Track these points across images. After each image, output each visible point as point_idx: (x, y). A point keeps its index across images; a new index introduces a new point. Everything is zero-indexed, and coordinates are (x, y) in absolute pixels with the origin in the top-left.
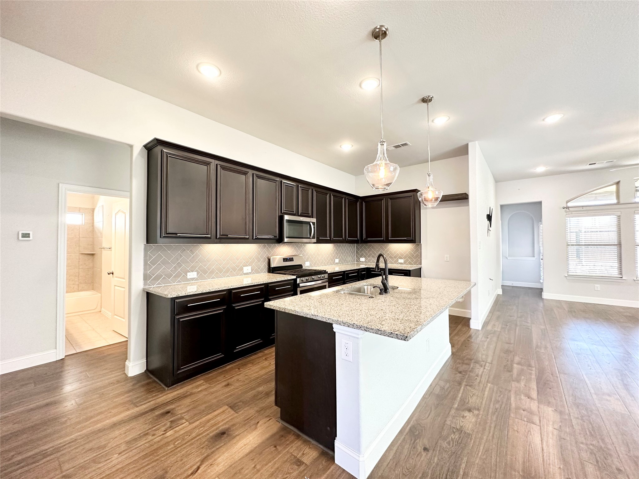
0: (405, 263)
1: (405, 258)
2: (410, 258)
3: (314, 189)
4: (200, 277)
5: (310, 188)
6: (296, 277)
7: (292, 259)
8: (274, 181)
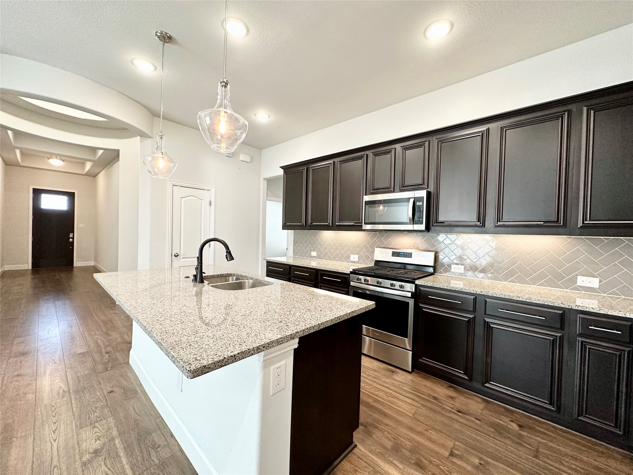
3: (436, 139)
4: (319, 257)
5: (426, 141)
6: (349, 273)
7: (409, 255)
8: (360, 158)
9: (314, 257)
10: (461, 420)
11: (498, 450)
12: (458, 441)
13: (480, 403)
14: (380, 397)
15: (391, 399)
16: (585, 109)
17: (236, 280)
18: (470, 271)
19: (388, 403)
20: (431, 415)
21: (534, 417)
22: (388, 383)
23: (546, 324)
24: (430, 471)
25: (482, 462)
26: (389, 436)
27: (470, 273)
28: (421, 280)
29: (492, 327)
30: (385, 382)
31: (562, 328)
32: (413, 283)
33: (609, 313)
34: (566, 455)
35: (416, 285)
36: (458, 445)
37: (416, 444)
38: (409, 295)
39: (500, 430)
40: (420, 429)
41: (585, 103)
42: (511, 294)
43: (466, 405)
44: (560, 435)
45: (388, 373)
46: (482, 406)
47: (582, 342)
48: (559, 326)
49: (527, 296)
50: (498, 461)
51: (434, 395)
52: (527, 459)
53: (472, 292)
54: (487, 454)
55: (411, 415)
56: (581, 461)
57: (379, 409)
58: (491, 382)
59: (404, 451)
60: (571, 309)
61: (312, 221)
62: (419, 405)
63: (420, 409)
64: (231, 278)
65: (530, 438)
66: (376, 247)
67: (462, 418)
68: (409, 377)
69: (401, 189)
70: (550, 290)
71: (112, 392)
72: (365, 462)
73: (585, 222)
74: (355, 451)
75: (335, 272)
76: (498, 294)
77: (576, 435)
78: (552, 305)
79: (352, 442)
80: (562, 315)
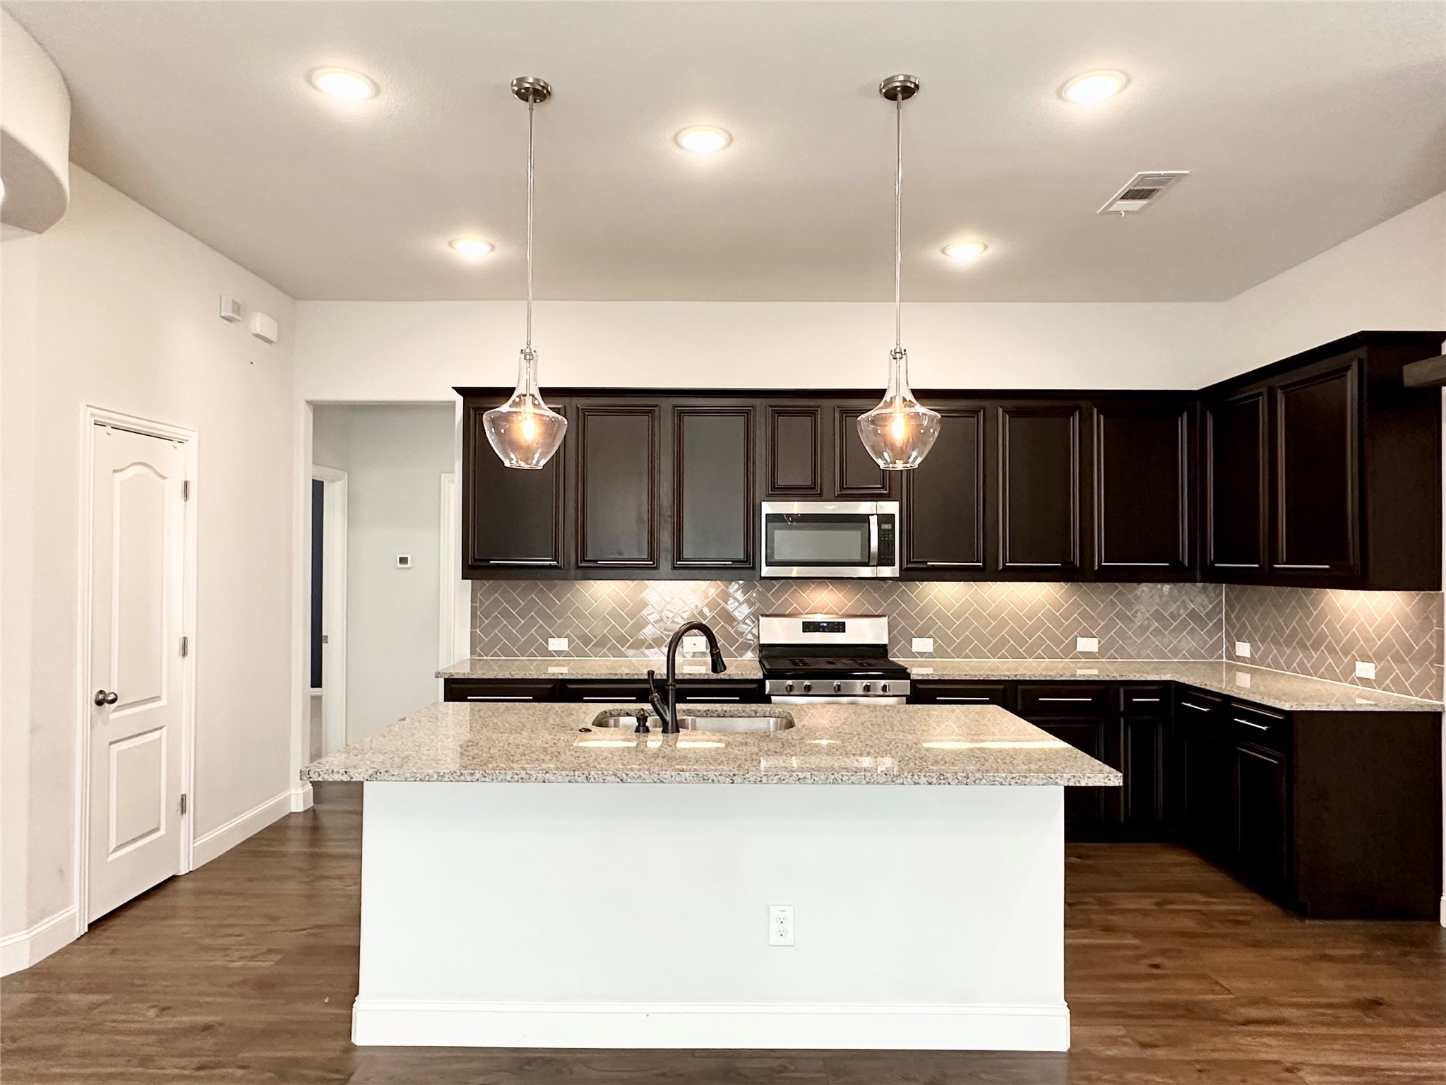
0: (1378, 682)
1: (1377, 657)
2: (1399, 660)
7: (840, 627)
8: (741, 412)
9: (559, 653)
16: (1095, 410)
32: (907, 678)
35: (912, 682)
70: (1049, 662)
73: (1101, 564)
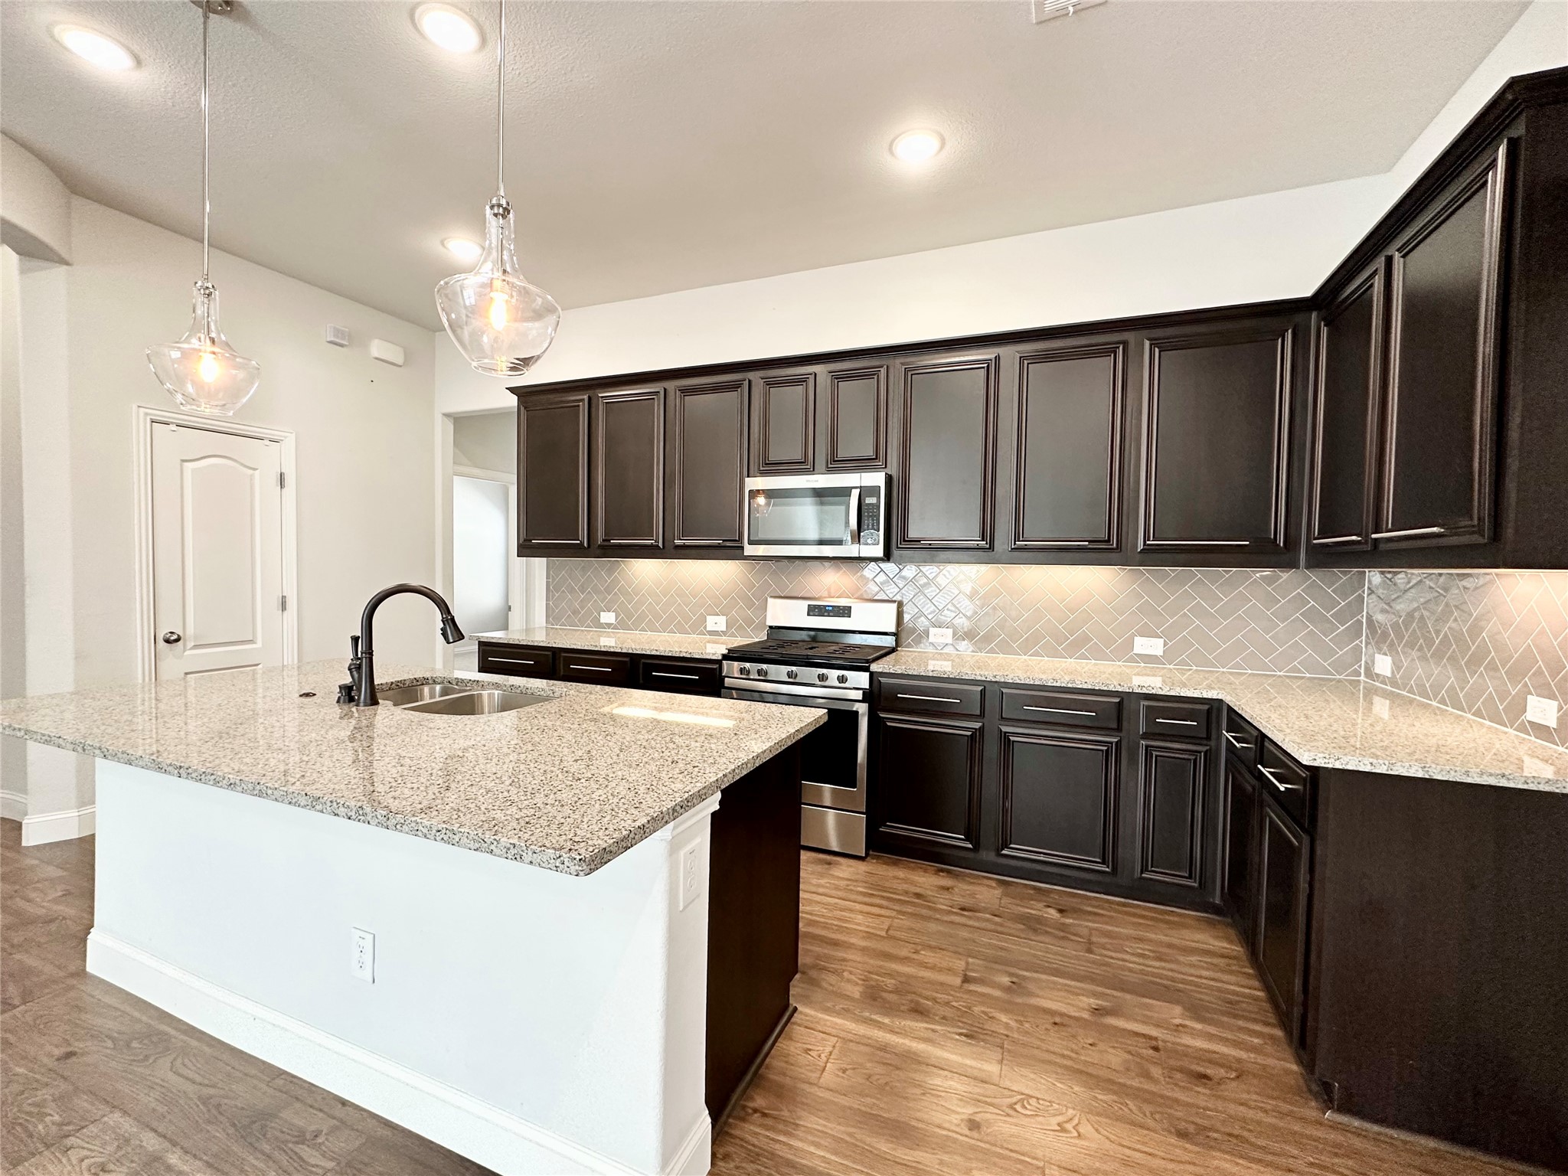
1: (1562, 690)
3: (902, 364)
4: (621, 625)
5: (882, 367)
6: (720, 658)
7: (845, 612)
8: (735, 386)
9: (609, 625)
10: (971, 923)
11: (1035, 956)
12: (973, 957)
13: (994, 888)
14: (816, 915)
15: (838, 913)
16: (1147, 343)
17: (441, 696)
18: (964, 640)
19: (835, 923)
20: (918, 925)
21: (1079, 892)
22: (823, 886)
23: (1096, 724)
24: (937, 1015)
25: (1014, 980)
26: (853, 977)
27: (964, 645)
28: (879, 661)
29: (1013, 741)
30: (819, 886)
31: (1119, 729)
32: (866, 669)
33: (1182, 695)
34: (1128, 938)
35: (872, 674)
36: (973, 964)
37: (903, 979)
38: (859, 695)
39: (1033, 925)
40: (904, 953)
41: (1146, 332)
42: (1044, 677)
43: (973, 895)
44: (1116, 911)
45: (819, 868)
46: (998, 892)
47: (1147, 747)
48: (1114, 725)
49: (1067, 678)
50: (1037, 972)
51: (915, 891)
52: (1077, 958)
53: (979, 678)
54: (1017, 964)
55: (883, 934)
56: (1151, 941)
57: (820, 936)
58: (1012, 846)
59: (885, 995)
60: (1133, 693)
61: (609, 533)
62: (894, 914)
63: (896, 920)
64: (426, 689)
65: (1079, 925)
66: (771, 597)
67: (970, 918)
68: (862, 867)
69: (830, 466)
70: (1095, 664)
71: (70, 1055)
72: (820, 1031)
73: (1148, 542)
74: (797, 1017)
75: (683, 657)
76: (1022, 678)
77: (1139, 906)
78: (1105, 688)
79: (787, 1005)
80: (1120, 704)
